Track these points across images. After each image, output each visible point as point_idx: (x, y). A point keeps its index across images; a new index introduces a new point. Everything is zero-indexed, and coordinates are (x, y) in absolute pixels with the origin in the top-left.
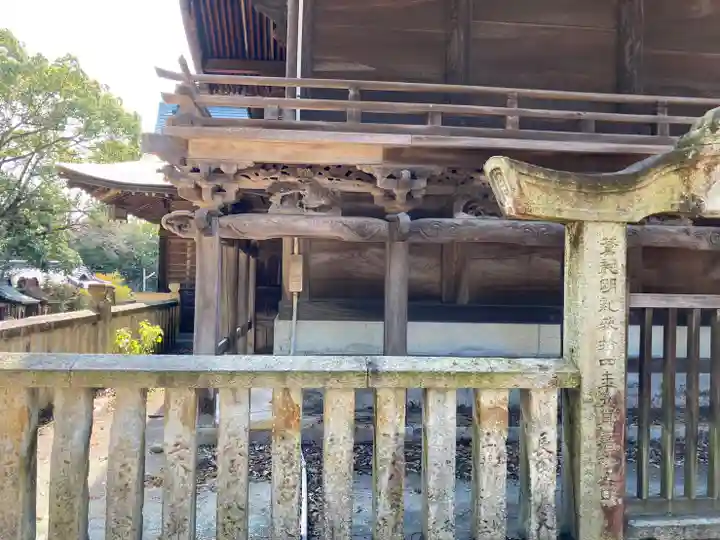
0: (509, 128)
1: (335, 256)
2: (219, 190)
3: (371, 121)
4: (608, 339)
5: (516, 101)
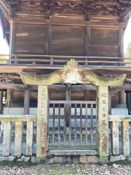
0: (51, 64)
1: (19, 93)
4: (43, 110)
5: (52, 58)
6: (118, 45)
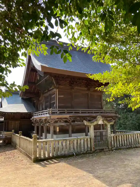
3: (68, 113)
6: (101, 102)
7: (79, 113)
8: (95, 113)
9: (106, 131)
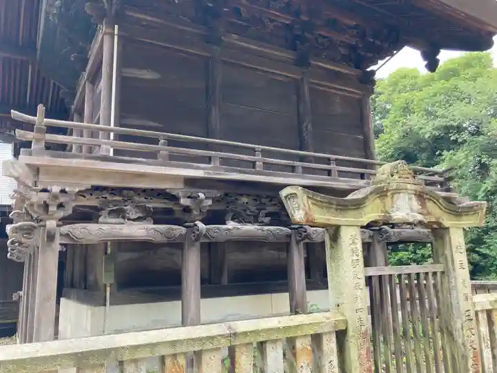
0: (258, 169)
2: (61, 206)
4: (358, 296)
5: (260, 153)
7: (253, 164)
8: (341, 173)
9: (443, 273)
